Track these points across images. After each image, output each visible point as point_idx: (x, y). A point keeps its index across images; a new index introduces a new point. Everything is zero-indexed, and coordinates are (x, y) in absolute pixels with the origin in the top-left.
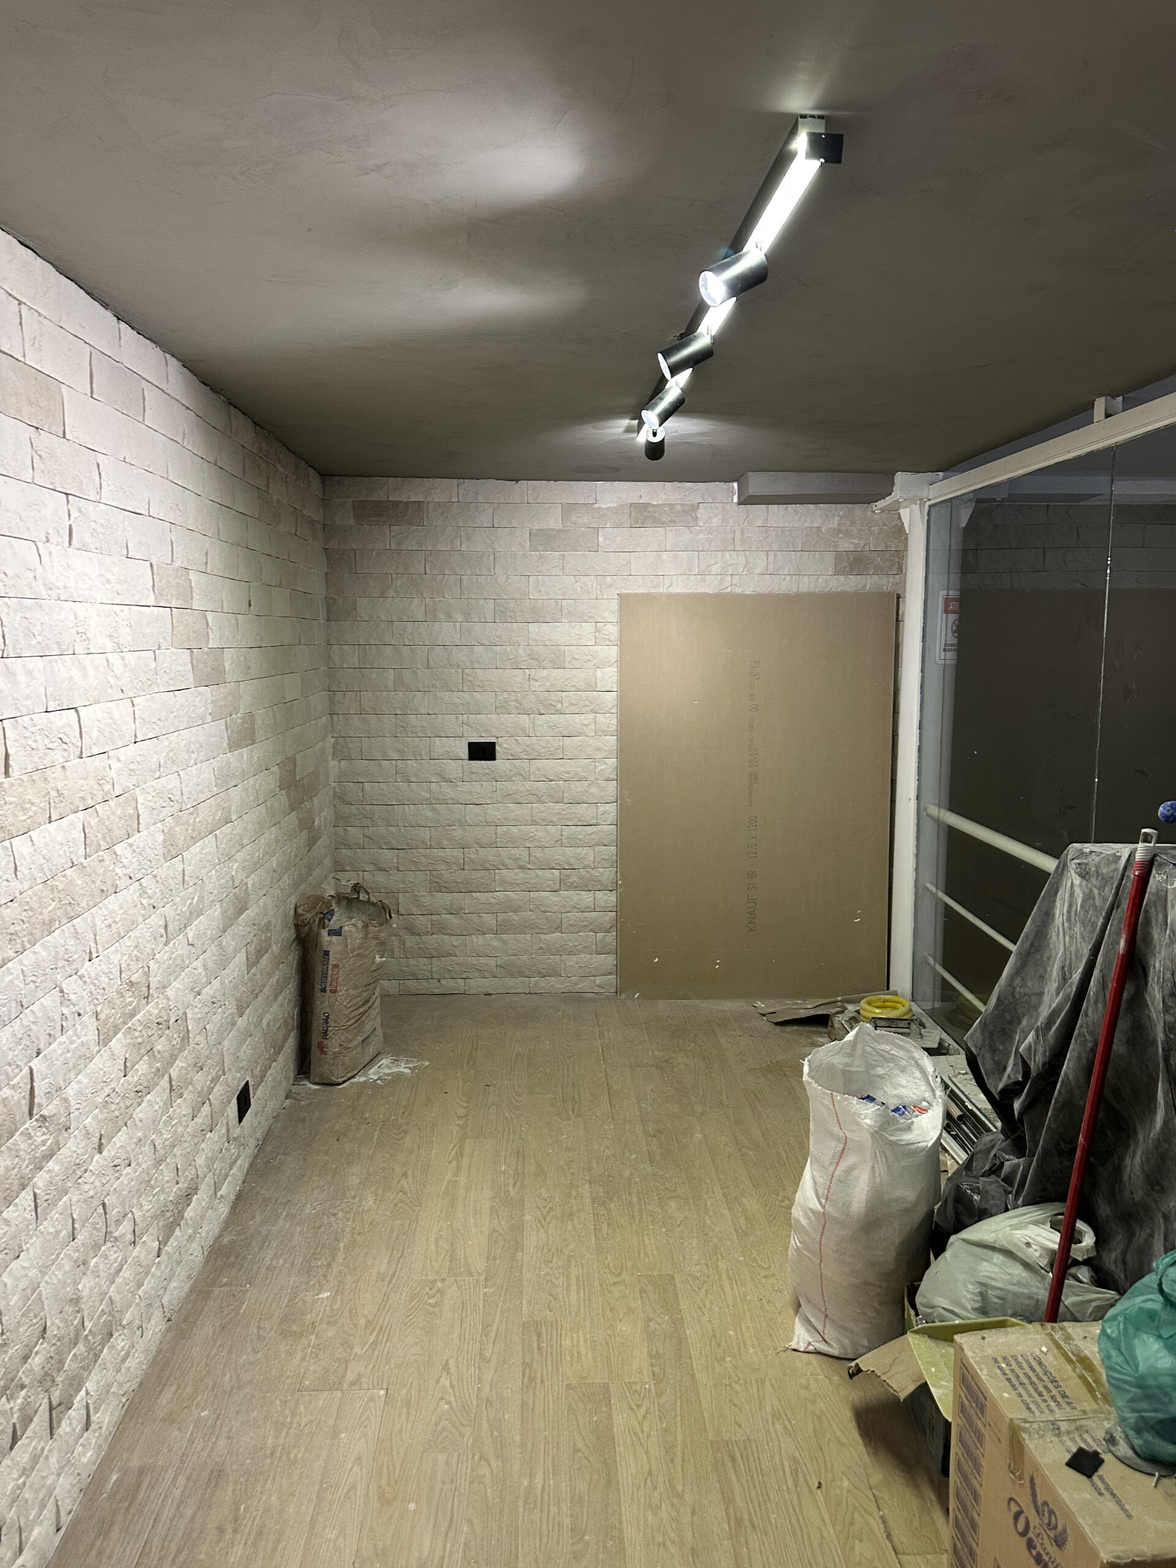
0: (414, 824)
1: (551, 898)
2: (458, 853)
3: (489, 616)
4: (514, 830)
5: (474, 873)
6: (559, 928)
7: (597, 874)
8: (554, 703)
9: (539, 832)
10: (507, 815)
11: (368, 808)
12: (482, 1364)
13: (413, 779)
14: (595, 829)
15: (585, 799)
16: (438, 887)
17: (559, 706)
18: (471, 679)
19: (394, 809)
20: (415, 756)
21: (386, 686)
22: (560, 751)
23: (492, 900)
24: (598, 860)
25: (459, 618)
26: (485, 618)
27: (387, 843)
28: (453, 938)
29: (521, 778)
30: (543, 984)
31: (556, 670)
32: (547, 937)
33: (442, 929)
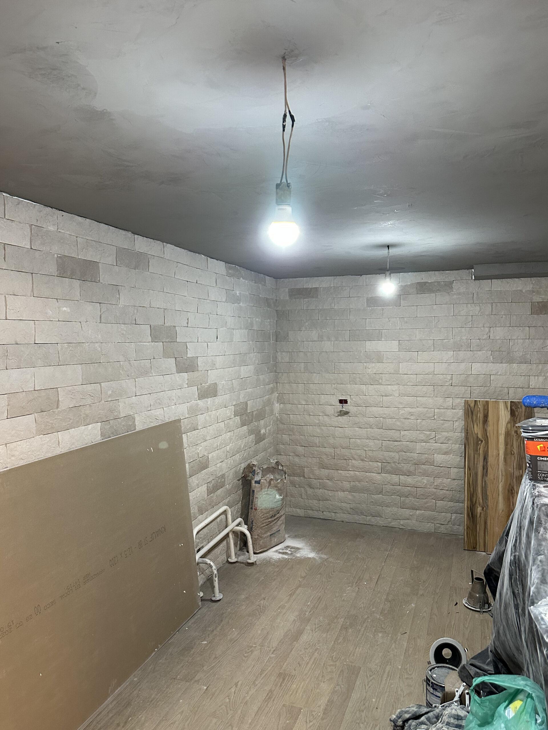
0: (312, 435)
1: (377, 476)
2: (332, 450)
3: (347, 338)
4: (358, 441)
5: (339, 460)
6: (381, 493)
7: (401, 467)
8: (378, 380)
9: (371, 443)
10: (355, 434)
11: (292, 426)
12: (252, 686)
13: (311, 414)
14: (399, 443)
15: (394, 427)
16: (323, 466)
17: (380, 381)
18: (338, 367)
19: (303, 428)
20: (312, 403)
21: (300, 371)
22: (381, 403)
23: (348, 475)
24: (401, 459)
25: (333, 339)
26: (345, 339)
27: (299, 443)
28: (329, 492)
29: (361, 415)
30: (374, 520)
31: (379, 364)
32: (375, 496)
33: (324, 487)
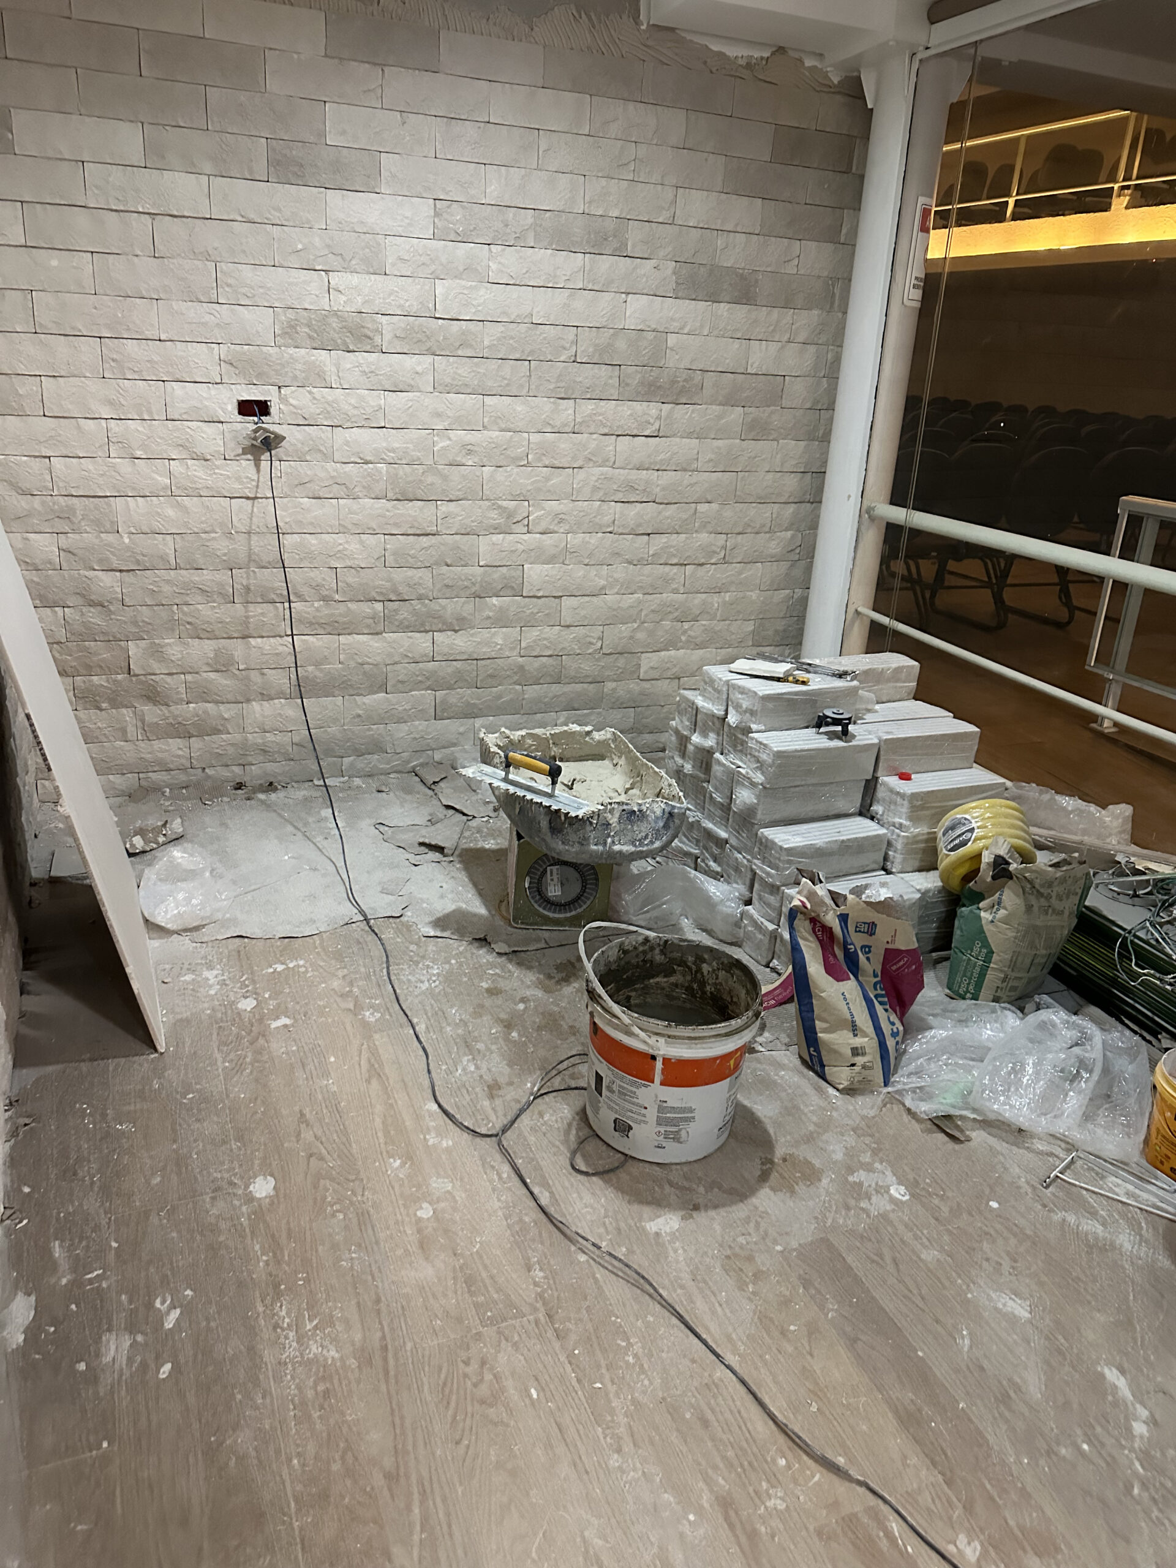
0: (145, 529)
1: (371, 643)
2: (224, 577)
3: (259, 169)
4: (313, 540)
5: (252, 608)
6: (384, 688)
7: (438, 608)
8: (370, 334)
9: (352, 545)
10: (298, 517)
11: (62, 500)
13: (139, 453)
14: (433, 540)
15: (420, 494)
16: (195, 630)
17: (378, 339)
18: (231, 281)
19: (108, 504)
20: (140, 414)
21: (80, 284)
22: (380, 415)
24: (438, 586)
26: (252, 171)
27: (100, 561)
28: (222, 707)
29: (319, 456)
31: (373, 277)
32: (366, 700)
33: (204, 694)
